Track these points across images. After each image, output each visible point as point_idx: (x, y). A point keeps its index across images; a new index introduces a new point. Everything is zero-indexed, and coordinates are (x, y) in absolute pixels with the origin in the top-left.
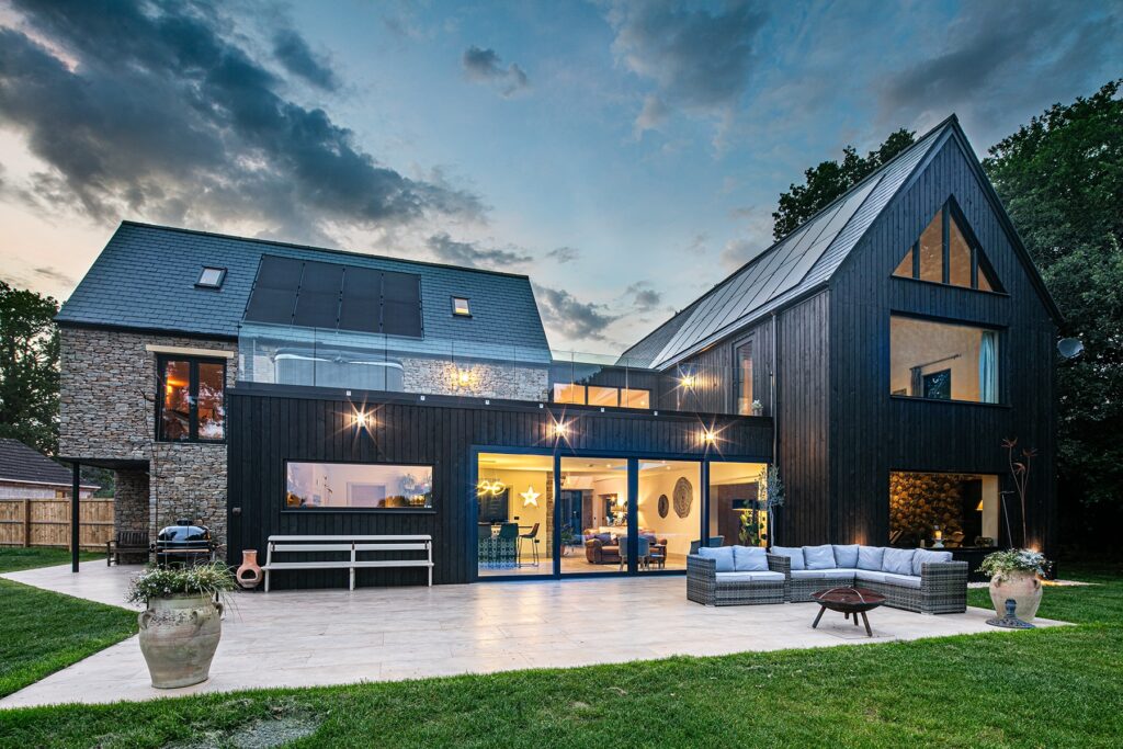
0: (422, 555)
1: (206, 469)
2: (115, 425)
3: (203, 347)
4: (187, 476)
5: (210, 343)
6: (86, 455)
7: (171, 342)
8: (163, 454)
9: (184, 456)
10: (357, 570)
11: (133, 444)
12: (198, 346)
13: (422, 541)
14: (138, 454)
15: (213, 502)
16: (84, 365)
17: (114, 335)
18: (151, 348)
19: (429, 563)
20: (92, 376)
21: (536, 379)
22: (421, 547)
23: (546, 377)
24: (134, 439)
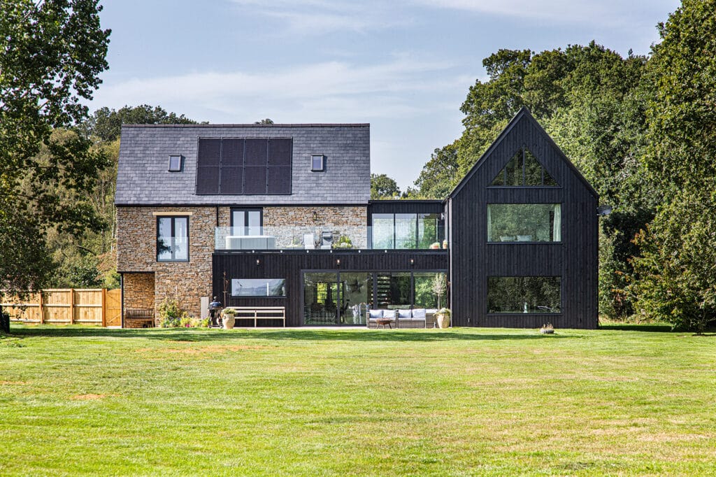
0: (281, 315)
1: (180, 275)
2: (140, 254)
3: (178, 211)
4: (171, 280)
5: (182, 208)
6: (128, 270)
7: (163, 210)
8: (161, 268)
9: (170, 269)
10: (257, 320)
11: (148, 264)
12: (175, 210)
13: (281, 309)
14: (149, 269)
15: (184, 293)
16: (126, 225)
17: (139, 208)
18: (155, 214)
19: (284, 318)
20: (130, 230)
21: (359, 213)
22: (281, 312)
23: (366, 211)
24: (148, 261)
